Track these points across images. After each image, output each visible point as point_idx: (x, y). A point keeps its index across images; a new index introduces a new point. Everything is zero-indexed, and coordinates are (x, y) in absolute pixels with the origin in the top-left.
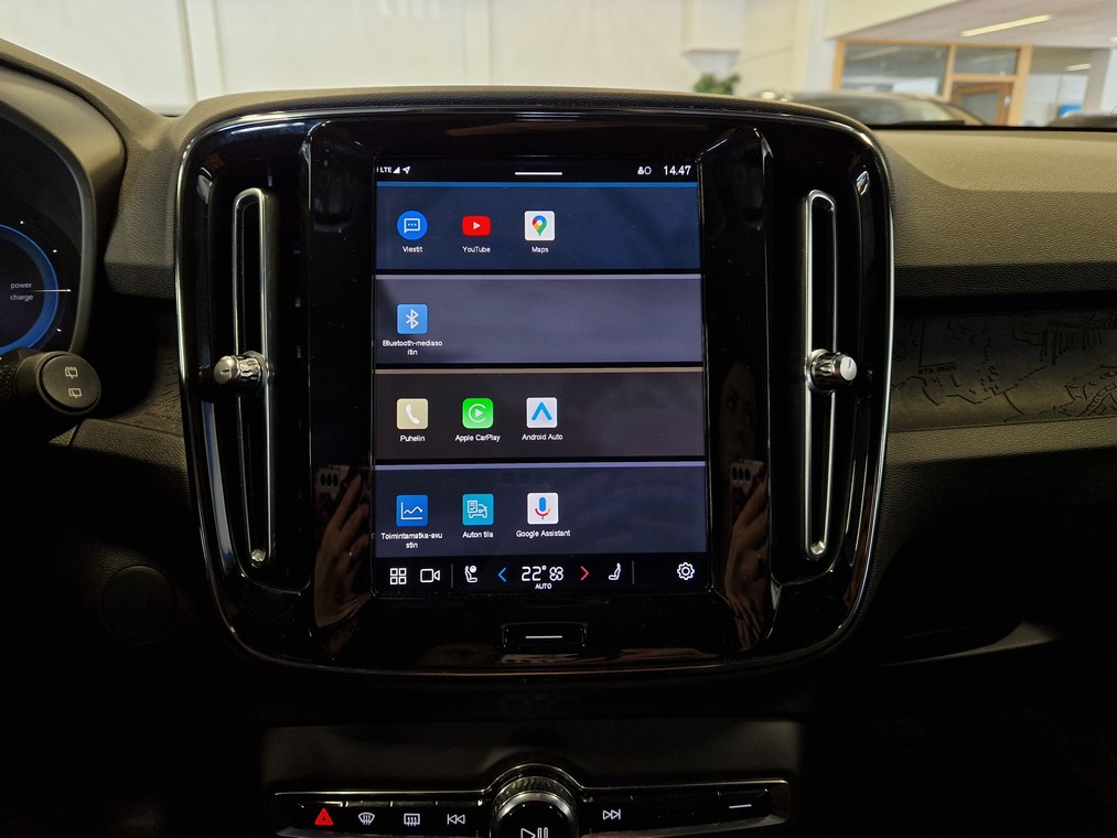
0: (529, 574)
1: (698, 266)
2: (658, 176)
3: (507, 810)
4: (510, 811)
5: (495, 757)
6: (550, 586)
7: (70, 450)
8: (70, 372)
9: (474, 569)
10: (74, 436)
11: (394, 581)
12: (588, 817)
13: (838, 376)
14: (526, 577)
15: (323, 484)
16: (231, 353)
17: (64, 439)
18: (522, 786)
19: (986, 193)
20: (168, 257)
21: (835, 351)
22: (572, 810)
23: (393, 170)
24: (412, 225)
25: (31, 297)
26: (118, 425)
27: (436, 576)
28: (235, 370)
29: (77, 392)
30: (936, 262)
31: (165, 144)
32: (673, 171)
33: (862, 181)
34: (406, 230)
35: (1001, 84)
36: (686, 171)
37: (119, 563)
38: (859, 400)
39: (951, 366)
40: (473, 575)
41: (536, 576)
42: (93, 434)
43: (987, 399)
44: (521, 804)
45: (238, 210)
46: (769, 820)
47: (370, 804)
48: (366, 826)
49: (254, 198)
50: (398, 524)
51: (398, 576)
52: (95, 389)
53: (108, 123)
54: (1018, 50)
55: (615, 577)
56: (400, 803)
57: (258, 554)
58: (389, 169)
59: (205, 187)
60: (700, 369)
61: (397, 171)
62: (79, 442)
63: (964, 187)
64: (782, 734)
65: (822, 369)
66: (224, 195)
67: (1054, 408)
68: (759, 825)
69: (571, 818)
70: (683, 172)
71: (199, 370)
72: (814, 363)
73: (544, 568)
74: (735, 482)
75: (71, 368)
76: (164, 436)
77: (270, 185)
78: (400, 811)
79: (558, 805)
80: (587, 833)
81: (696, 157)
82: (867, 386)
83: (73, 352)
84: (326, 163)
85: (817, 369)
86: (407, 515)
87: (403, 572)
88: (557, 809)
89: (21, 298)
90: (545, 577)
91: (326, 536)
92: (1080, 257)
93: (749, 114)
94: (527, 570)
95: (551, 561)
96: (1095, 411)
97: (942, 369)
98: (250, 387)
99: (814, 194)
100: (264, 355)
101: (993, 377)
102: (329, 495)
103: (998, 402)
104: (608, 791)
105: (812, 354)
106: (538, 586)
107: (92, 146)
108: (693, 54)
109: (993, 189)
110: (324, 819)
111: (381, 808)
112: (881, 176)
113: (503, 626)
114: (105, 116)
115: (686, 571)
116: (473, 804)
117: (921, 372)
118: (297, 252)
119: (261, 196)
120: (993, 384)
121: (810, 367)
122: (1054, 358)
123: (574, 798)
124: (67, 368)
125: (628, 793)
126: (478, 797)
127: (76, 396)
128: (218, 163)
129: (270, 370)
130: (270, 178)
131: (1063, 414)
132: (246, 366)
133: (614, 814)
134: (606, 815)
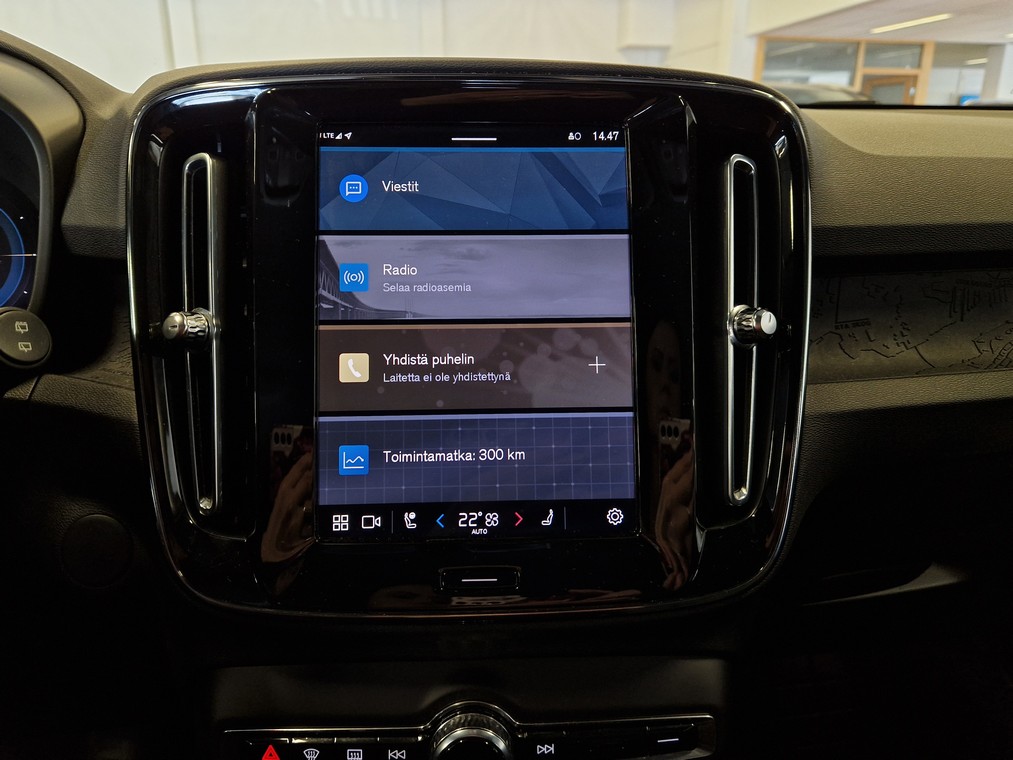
0: (466, 520)
1: (626, 227)
2: (587, 141)
3: (445, 745)
4: (448, 746)
5: (432, 696)
6: (485, 531)
8: (20, 327)
9: (413, 516)
10: (31, 394)
11: (337, 527)
13: (759, 331)
14: (463, 522)
15: (277, 442)
16: (179, 309)
17: (22, 392)
18: (459, 723)
19: (898, 158)
20: (120, 220)
21: (756, 306)
22: (507, 746)
23: (335, 136)
24: (353, 188)
26: (74, 380)
27: (377, 522)
28: (182, 325)
29: (27, 347)
30: (851, 222)
31: (120, 113)
32: (602, 137)
33: (780, 146)
34: (348, 193)
35: (907, 77)
36: (614, 136)
37: (78, 511)
38: (779, 354)
39: (867, 323)
40: (413, 521)
41: (473, 522)
42: (52, 388)
43: (900, 352)
44: (459, 740)
45: (188, 175)
46: (697, 753)
47: (314, 740)
49: (203, 162)
50: (341, 473)
51: (341, 523)
52: (46, 343)
53: (69, 97)
54: (922, 46)
55: (547, 522)
56: (344, 740)
57: (206, 502)
58: (332, 135)
59: (157, 150)
60: (628, 325)
61: (339, 137)
62: (37, 397)
63: (877, 152)
64: (707, 672)
65: (744, 323)
66: (175, 159)
67: (963, 361)
69: (506, 754)
70: (611, 138)
71: (149, 327)
72: (737, 318)
73: (480, 514)
74: (664, 439)
75: (22, 324)
76: (117, 390)
77: (219, 151)
78: (343, 748)
79: (494, 741)
81: (623, 123)
82: (787, 340)
83: (31, 311)
84: (275, 140)
85: (739, 324)
86: (349, 464)
87: (345, 519)
88: (492, 745)
90: (481, 522)
93: (674, 82)
94: (464, 517)
95: (487, 507)
96: (1000, 364)
97: (857, 325)
98: (199, 342)
99: (736, 158)
100: (211, 312)
101: (905, 333)
102: (283, 453)
103: (909, 356)
104: (541, 727)
105: (735, 309)
106: (474, 532)
107: (51, 117)
109: (904, 155)
110: (271, 755)
111: (325, 744)
112: (799, 139)
113: (441, 570)
114: (66, 89)
115: (615, 517)
116: (413, 739)
117: (837, 328)
118: (243, 215)
119: (209, 161)
120: (905, 339)
121: (732, 322)
122: (962, 314)
123: (509, 734)
124: (17, 323)
125: (560, 728)
126: (419, 733)
127: (26, 350)
128: (168, 131)
129: (217, 325)
130: (219, 144)
131: (971, 366)
132: (193, 322)
133: (548, 749)
134: (540, 749)
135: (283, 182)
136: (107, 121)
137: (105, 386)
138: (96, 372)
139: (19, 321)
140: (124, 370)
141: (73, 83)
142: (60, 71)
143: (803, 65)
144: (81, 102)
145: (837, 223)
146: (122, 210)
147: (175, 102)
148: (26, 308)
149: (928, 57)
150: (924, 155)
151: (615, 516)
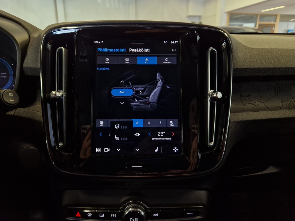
2: (169, 44)
3: (127, 213)
5: (123, 199)
7: (13, 116)
8: (11, 94)
10: (14, 113)
11: (97, 151)
12: (149, 215)
13: (217, 97)
16: (54, 90)
17: (11, 113)
18: (131, 207)
20: (39, 65)
21: (216, 91)
22: (144, 214)
23: (98, 42)
25: (6, 77)
26: (26, 110)
27: (109, 150)
28: (55, 95)
30: (244, 67)
31: (39, 36)
32: (173, 42)
33: (224, 44)
35: (272, 24)
36: (177, 42)
37: (27, 146)
38: (223, 104)
39: (249, 96)
42: (20, 112)
43: (259, 104)
44: (131, 211)
45: (57, 53)
46: (199, 217)
47: (90, 211)
48: (90, 217)
49: (61, 49)
52: (18, 99)
53: (26, 31)
54: (276, 15)
55: (156, 151)
56: (99, 211)
57: (61, 144)
58: (97, 42)
59: (49, 46)
61: (99, 42)
62: (15, 114)
63: (252, 47)
64: (202, 194)
65: (213, 95)
66: (54, 49)
67: (277, 107)
69: (144, 216)
70: (176, 43)
71: (46, 95)
72: (211, 94)
75: (11, 93)
76: (38, 113)
77: (66, 46)
78: (99, 213)
80: (149, 220)
81: (179, 39)
82: (225, 101)
84: (82, 42)
85: (211, 95)
87: (99, 149)
88: (140, 213)
89: (3, 77)
92: (284, 66)
96: (288, 108)
97: (247, 96)
98: (59, 99)
99: (211, 49)
100: (63, 91)
101: (261, 98)
103: (262, 105)
104: (154, 208)
105: (210, 91)
107: (20, 37)
109: (260, 48)
110: (78, 215)
111: (93, 212)
112: (229, 43)
113: (126, 164)
114: (25, 29)
116: (118, 211)
117: (241, 97)
118: (73, 64)
119: (63, 49)
120: (261, 100)
121: (209, 95)
122: (278, 93)
123: (145, 210)
125: (160, 209)
126: (119, 209)
127: (12, 101)
128: (52, 41)
129: (65, 95)
130: (66, 44)
131: (280, 108)
132: (58, 94)
133: (156, 215)
134: (154, 215)
135: (85, 55)
136: (36, 38)
137: (34, 111)
138: (32, 107)
139: (10, 93)
140: (39, 107)
141: (27, 27)
142: (23, 24)
143: (241, 21)
145: (240, 67)
146: (39, 62)
147: (53, 33)
148: (13, 90)
149: (278, 19)
150: (266, 48)
151: (176, 149)
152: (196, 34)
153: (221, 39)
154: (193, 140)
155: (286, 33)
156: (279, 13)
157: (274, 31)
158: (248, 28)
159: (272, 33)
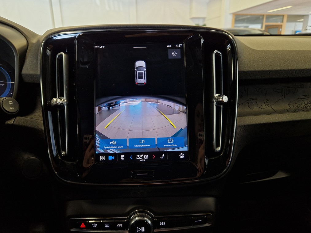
0: (139, 157)
2: (173, 47)
4: (134, 222)
5: (130, 208)
6: (144, 160)
7: (13, 125)
8: (10, 102)
9: (123, 156)
10: (13, 122)
12: (156, 224)
13: (223, 101)
14: (138, 158)
16: (55, 97)
17: (11, 122)
18: (137, 216)
20: (39, 72)
21: (222, 94)
22: (151, 223)
23: (100, 47)
25: (3, 85)
26: (25, 118)
27: (113, 158)
28: (56, 102)
29: (12, 108)
30: (250, 70)
31: (38, 42)
32: (177, 46)
33: (229, 47)
35: (279, 25)
37: (27, 156)
38: (229, 108)
39: (256, 99)
40: (123, 157)
42: (19, 121)
43: (265, 107)
44: (137, 220)
45: (58, 59)
46: (207, 225)
47: (95, 221)
48: (95, 228)
49: (62, 55)
51: (102, 158)
52: (18, 107)
53: (24, 37)
54: (283, 16)
55: (162, 157)
56: (104, 221)
57: (64, 153)
58: (99, 46)
59: (49, 52)
61: (101, 47)
62: (15, 123)
63: (258, 49)
64: (210, 201)
65: (218, 99)
66: (54, 54)
67: (285, 110)
68: (203, 226)
70: (180, 46)
71: (47, 103)
72: (216, 98)
73: (143, 155)
76: (38, 121)
77: (67, 52)
78: (104, 223)
80: (156, 228)
81: (183, 42)
82: (231, 105)
83: (13, 98)
84: (83, 48)
88: (147, 222)
90: (143, 158)
91: (86, 153)
92: (291, 68)
94: (138, 156)
95: (145, 153)
96: (296, 111)
97: (253, 100)
98: (61, 107)
99: (216, 51)
100: (65, 98)
101: (268, 102)
103: (269, 108)
104: (161, 217)
105: (216, 95)
106: (141, 160)
107: (18, 43)
108: (193, 18)
109: (266, 50)
110: (83, 225)
111: (99, 222)
113: (131, 171)
114: (22, 34)
116: (124, 221)
117: (247, 100)
118: (74, 70)
119: (64, 55)
120: (268, 104)
122: (285, 96)
123: (152, 219)
124: (9, 102)
125: (167, 217)
126: (125, 219)
127: (12, 109)
128: (52, 46)
129: (66, 102)
130: (67, 50)
131: (287, 111)
132: (59, 101)
133: (163, 223)
134: (161, 224)
135: (86, 60)
136: (34, 44)
137: (34, 120)
138: (32, 116)
140: (40, 115)
141: (25, 33)
142: (21, 29)
143: (247, 22)
144: (27, 38)
145: (246, 70)
146: (39, 69)
147: (53, 38)
149: (285, 19)
150: (272, 50)
151: (182, 156)
152: (200, 37)
153: (226, 42)
154: (199, 147)
155: (293, 34)
156: (286, 13)
157: (281, 32)
158: (254, 29)
159: (279, 34)
